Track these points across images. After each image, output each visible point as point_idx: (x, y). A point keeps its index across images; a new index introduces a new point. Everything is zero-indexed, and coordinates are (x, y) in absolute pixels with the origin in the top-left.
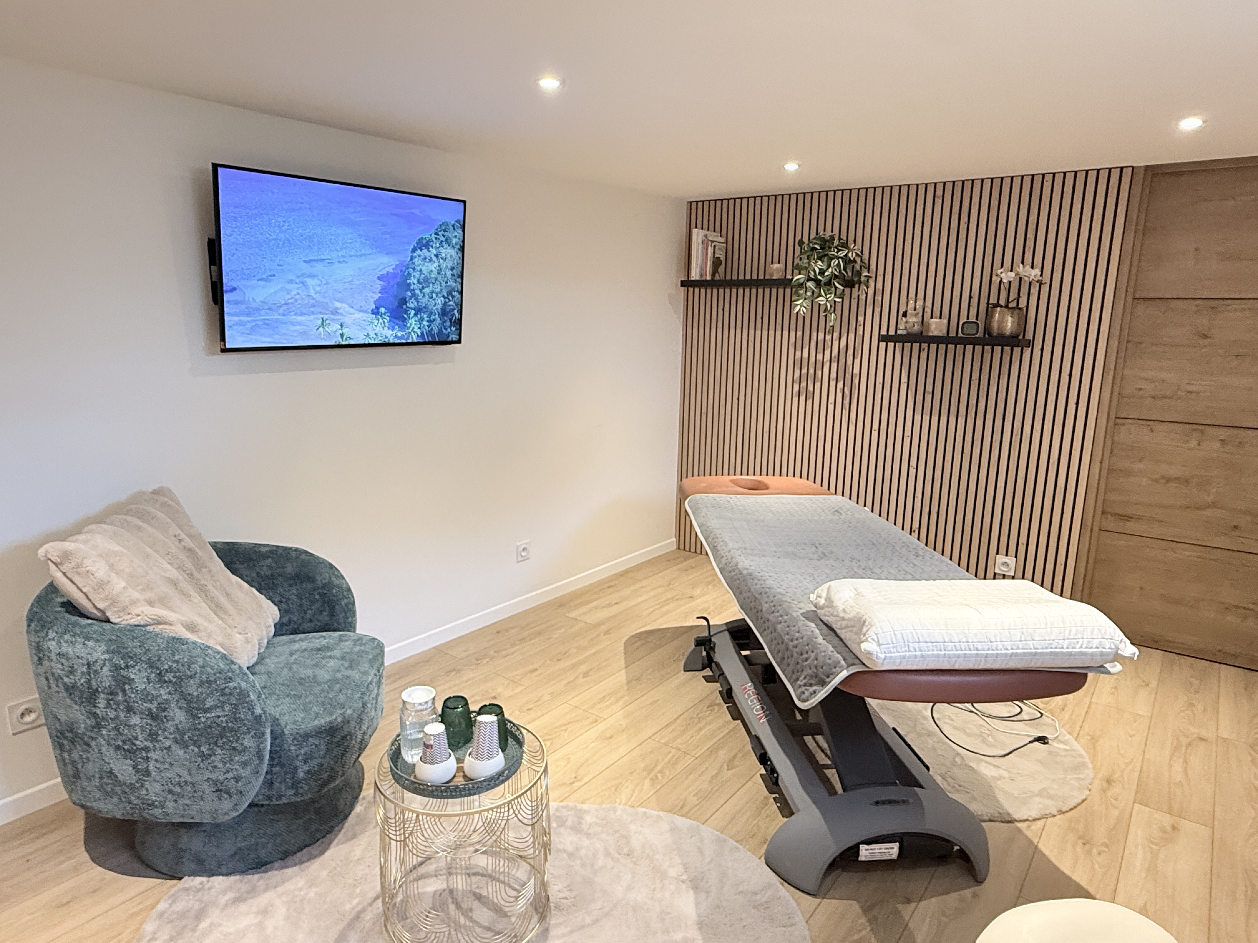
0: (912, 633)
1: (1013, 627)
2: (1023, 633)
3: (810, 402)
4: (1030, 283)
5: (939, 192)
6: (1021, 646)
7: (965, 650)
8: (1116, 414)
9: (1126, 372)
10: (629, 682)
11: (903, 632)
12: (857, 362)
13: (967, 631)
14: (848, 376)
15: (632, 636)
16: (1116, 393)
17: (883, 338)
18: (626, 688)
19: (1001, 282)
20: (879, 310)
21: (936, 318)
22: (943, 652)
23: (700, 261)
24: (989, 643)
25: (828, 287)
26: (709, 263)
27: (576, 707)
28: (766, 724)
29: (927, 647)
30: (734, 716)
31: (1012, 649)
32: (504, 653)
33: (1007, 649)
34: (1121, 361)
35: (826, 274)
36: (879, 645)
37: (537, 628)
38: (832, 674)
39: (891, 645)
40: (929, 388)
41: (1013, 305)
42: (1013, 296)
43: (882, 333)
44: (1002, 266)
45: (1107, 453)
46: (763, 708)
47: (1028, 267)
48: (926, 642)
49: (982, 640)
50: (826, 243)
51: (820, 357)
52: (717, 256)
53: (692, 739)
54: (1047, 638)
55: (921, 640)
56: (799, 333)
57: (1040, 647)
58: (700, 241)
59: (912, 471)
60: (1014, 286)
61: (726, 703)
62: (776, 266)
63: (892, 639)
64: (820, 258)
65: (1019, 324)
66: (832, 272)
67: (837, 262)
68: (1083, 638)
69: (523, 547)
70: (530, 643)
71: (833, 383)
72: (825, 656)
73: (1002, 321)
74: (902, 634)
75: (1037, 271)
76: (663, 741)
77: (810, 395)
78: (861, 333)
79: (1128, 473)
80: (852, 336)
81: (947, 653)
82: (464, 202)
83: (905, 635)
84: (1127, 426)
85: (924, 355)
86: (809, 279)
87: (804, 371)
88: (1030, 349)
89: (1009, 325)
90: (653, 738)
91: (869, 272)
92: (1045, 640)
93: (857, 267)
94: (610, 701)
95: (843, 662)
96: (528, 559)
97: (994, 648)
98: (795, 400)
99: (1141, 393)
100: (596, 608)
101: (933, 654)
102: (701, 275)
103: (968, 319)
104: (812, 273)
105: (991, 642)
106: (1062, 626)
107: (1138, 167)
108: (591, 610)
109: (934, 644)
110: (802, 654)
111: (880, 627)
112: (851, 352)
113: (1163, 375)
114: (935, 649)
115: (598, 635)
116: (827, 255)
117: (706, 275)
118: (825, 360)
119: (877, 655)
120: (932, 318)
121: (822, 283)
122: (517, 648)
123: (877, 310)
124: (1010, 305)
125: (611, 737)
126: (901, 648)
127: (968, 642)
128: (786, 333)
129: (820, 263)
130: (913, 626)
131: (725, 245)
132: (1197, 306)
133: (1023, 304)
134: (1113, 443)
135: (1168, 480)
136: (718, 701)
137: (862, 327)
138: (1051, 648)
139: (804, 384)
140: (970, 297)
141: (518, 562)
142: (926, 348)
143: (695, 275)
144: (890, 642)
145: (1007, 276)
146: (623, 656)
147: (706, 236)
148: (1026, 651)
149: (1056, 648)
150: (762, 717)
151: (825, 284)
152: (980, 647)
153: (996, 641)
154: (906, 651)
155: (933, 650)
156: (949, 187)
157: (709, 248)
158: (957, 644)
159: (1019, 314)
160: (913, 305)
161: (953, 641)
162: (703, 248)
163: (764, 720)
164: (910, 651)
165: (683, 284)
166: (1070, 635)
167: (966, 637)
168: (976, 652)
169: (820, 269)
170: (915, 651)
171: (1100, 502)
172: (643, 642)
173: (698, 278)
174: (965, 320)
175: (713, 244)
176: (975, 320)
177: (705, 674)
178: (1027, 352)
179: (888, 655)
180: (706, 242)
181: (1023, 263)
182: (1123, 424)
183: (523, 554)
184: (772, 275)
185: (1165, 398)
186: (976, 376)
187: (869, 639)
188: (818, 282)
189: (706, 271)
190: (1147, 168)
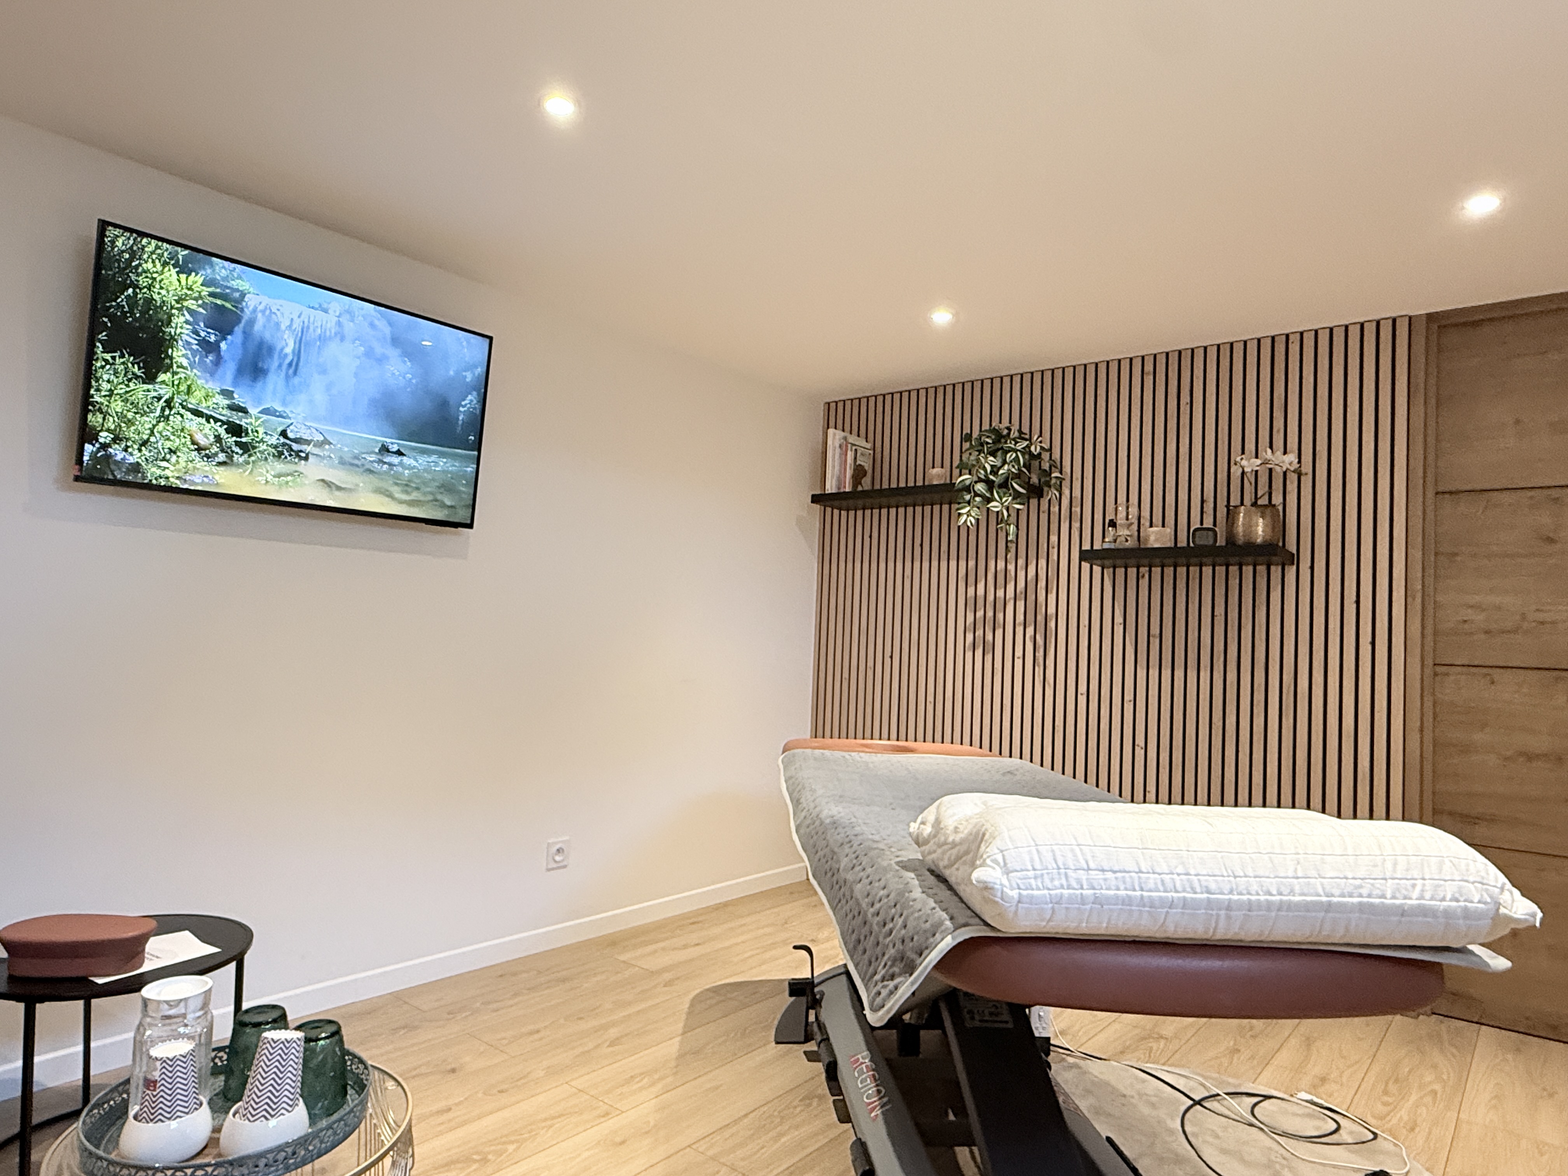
0: (1072, 850)
1: (1278, 851)
2: (1298, 863)
3: (989, 657)
4: (1285, 473)
5: (1149, 367)
6: (1297, 889)
7: (1184, 891)
8: (1434, 658)
9: (1439, 598)
10: (681, 1056)
11: (1055, 847)
12: (1052, 597)
13: (1185, 853)
14: (1041, 618)
15: (708, 990)
16: (1429, 630)
17: (1085, 556)
18: (673, 1064)
19: (1243, 473)
20: (1078, 525)
21: (1157, 526)
22: (1138, 893)
23: (837, 468)
24: (1232, 879)
25: (1004, 490)
26: (849, 473)
27: (580, 1091)
28: (880, 1119)
29: (1105, 880)
30: (841, 1117)
31: (1280, 894)
32: (495, 1006)
33: (1271, 894)
34: (1430, 581)
35: (1001, 472)
36: (1007, 872)
37: (564, 973)
38: (927, 948)
39: (1031, 874)
40: (1155, 630)
41: (1263, 501)
42: (1263, 489)
43: (1083, 548)
44: (1243, 453)
45: (1429, 718)
46: (879, 1092)
47: (1279, 453)
48: (1103, 871)
49: (1217, 872)
50: (999, 437)
51: (1000, 593)
52: (858, 462)
53: (763, 1151)
54: (1350, 876)
55: (1092, 866)
56: (972, 563)
57: (1337, 892)
58: (837, 446)
59: (1139, 753)
60: (1263, 480)
61: (833, 1095)
62: (937, 470)
63: (1032, 860)
64: (993, 454)
65: (1273, 528)
66: (1009, 470)
67: (1014, 455)
68: (1424, 879)
69: (558, 847)
70: (546, 992)
71: (1020, 630)
72: (919, 918)
73: (1249, 526)
74: (1053, 851)
75: (1292, 457)
76: (710, 1153)
77: (989, 647)
78: (1056, 558)
79: (1466, 749)
80: (1042, 563)
81: (1145, 894)
82: (491, 339)
83: (1058, 854)
84: (1452, 678)
85: (1144, 583)
86: (980, 480)
87: (980, 614)
88: (1295, 567)
89: (1260, 530)
90: (694, 1147)
91: (1061, 473)
92: (1347, 878)
93: (1046, 466)
94: (640, 1085)
95: (948, 923)
96: (565, 867)
97: (1242, 888)
98: (969, 654)
99: (1466, 626)
100: (663, 949)
101: (1117, 897)
102: (839, 489)
103: (1202, 523)
104: (982, 472)
105: (1235, 877)
106: (1378, 853)
107: (1416, 316)
108: (655, 951)
109: (1119, 875)
110: (885, 924)
111: (1010, 837)
112: (1042, 584)
113: (1496, 600)
114: (1122, 887)
115: (655, 987)
116: (1002, 448)
117: (845, 487)
118: (1008, 597)
119: (1002, 892)
120: (1151, 526)
121: (996, 484)
122: (521, 998)
123: (1076, 525)
124: (1260, 502)
125: (623, 1143)
126: (1052, 880)
127: (1187, 874)
128: (953, 564)
129: (991, 458)
130: (1076, 839)
131: (871, 452)
132: (1531, 498)
133: (1277, 499)
134: (1435, 703)
135: (1530, 757)
136: (820, 1091)
137: (1056, 550)
138: (1361, 896)
139: (980, 633)
140: (1203, 501)
141: (549, 870)
142: (1147, 576)
143: (831, 487)
144: (1030, 868)
145: (1250, 464)
146: (684, 1017)
147: (845, 438)
148: (1309, 899)
149: (1369, 896)
150: (874, 1108)
151: (1001, 486)
152: (1213, 887)
153: (1246, 876)
154: (1062, 887)
155: (1118, 889)
156: (1161, 360)
157: (849, 453)
158: (1167, 878)
159: (1271, 512)
160: (1124, 514)
161: (1158, 870)
162: (841, 454)
163: (878, 1112)
164: (1069, 887)
165: (815, 499)
166: (1394, 870)
167: (1183, 863)
168: (1205, 896)
169: (992, 466)
170: (1082, 888)
171: (1428, 795)
172: (723, 998)
173: (834, 491)
174: (1199, 526)
175: (854, 448)
176: (1211, 526)
177: (808, 1049)
178: (1291, 572)
179: (1024, 893)
180: (843, 447)
181: (1271, 447)
182: (1447, 674)
183: (558, 858)
184: (931, 480)
185: (1503, 632)
186: (1220, 610)
187: (988, 861)
188: (990, 485)
189: (845, 483)
190: (1430, 317)
